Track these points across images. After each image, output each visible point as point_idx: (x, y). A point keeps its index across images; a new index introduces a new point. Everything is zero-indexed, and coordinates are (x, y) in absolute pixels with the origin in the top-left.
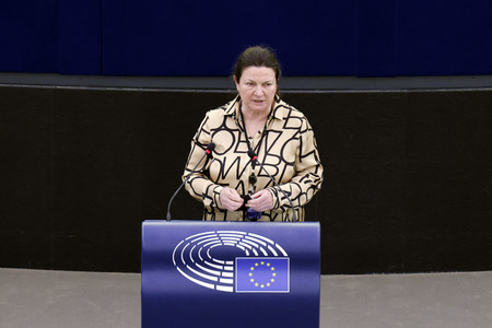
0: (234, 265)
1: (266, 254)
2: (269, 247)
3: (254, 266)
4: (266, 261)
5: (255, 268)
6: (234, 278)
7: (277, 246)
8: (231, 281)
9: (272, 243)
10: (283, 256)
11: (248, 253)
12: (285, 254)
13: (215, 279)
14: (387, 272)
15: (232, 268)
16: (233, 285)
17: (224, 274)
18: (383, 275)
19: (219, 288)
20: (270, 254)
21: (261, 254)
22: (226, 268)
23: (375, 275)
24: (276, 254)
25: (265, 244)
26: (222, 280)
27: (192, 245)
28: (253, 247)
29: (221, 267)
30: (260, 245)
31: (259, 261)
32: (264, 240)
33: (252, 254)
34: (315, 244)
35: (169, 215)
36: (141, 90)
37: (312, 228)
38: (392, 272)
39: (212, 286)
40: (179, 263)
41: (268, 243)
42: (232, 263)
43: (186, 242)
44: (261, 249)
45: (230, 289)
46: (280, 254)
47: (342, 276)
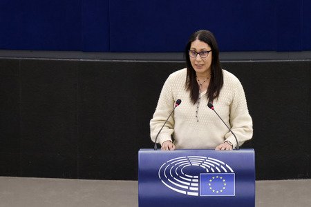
0: (199, 179)
1: (219, 171)
2: (222, 167)
3: (212, 179)
4: (220, 176)
5: (213, 180)
6: (199, 187)
7: (227, 165)
8: (197, 189)
9: (224, 164)
10: (231, 172)
11: (208, 171)
12: (232, 171)
13: (187, 188)
14: (297, 178)
15: (197, 181)
16: (198, 192)
17: (192, 184)
18: (295, 181)
19: (189, 193)
20: (222, 171)
21: (216, 171)
22: (194, 180)
23: (289, 180)
24: (226, 171)
25: (219, 165)
26: (191, 188)
27: (171, 166)
28: (211, 166)
29: (190, 180)
30: (216, 165)
31: (215, 176)
32: (218, 162)
33: (210, 171)
34: (252, 164)
35: (156, 146)
36: (135, 61)
37: (249, 154)
38: (300, 178)
39: (184, 192)
40: (163, 177)
41: (221, 164)
42: (197, 177)
43: (167, 164)
44: (217, 168)
45: (196, 194)
46: (229, 171)
47: (268, 181)
